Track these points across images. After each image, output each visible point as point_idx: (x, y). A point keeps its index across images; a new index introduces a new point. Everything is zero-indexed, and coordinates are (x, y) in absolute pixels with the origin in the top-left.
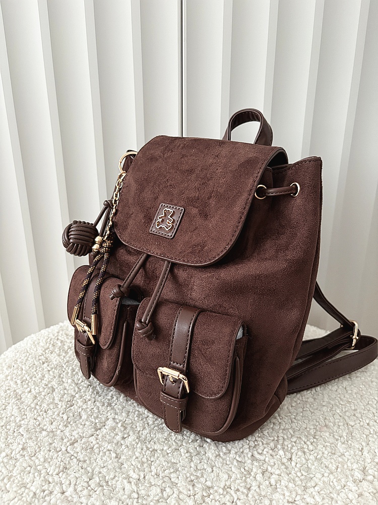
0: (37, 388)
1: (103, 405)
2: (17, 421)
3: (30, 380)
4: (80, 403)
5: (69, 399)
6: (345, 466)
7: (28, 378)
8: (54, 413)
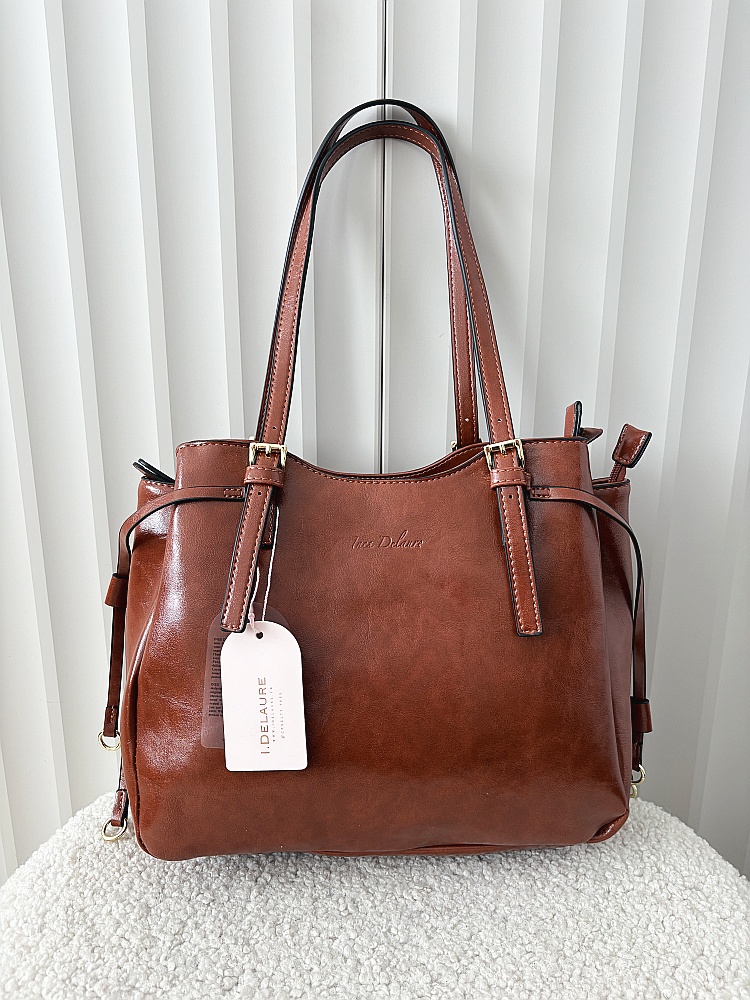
0: (121, 905)
1: (236, 944)
3: (109, 890)
4: (196, 938)
5: (177, 928)
7: (105, 885)
8: (150, 955)
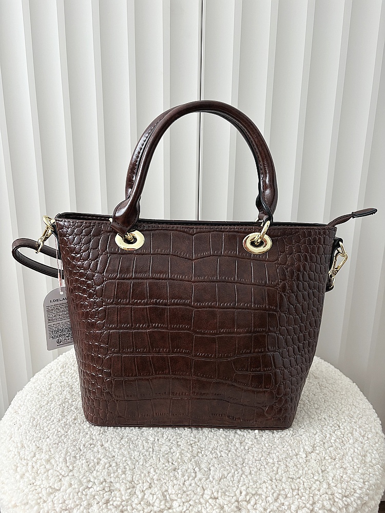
2: (70, 402)
6: (301, 442)
